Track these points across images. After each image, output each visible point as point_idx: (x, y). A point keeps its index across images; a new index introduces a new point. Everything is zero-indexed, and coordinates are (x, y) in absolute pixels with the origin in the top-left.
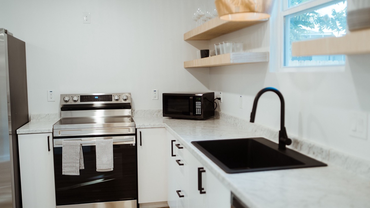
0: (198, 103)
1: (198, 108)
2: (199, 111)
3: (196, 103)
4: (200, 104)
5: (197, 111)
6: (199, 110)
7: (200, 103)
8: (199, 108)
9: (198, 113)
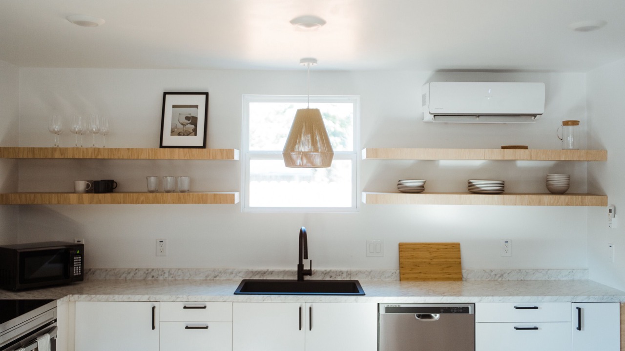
0: (77, 258)
1: (76, 267)
2: (78, 271)
3: (75, 258)
4: (80, 260)
5: (75, 270)
6: (78, 269)
7: (80, 258)
8: (78, 266)
9: (76, 273)
